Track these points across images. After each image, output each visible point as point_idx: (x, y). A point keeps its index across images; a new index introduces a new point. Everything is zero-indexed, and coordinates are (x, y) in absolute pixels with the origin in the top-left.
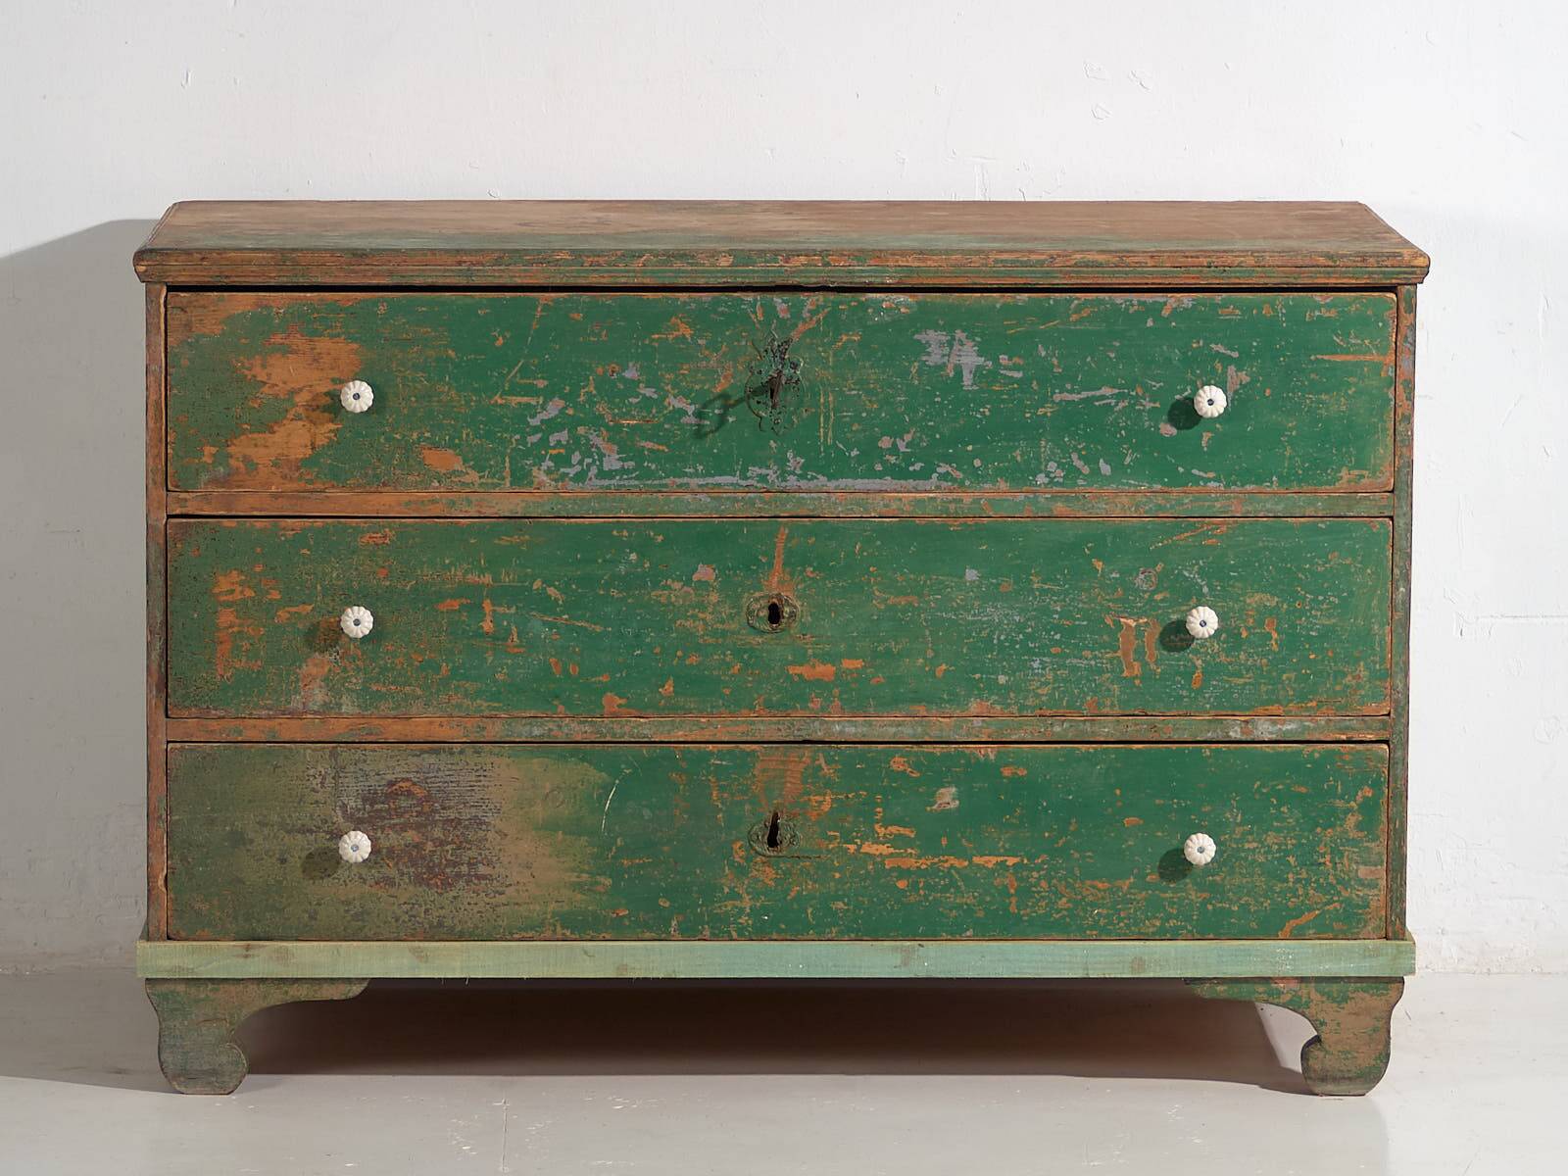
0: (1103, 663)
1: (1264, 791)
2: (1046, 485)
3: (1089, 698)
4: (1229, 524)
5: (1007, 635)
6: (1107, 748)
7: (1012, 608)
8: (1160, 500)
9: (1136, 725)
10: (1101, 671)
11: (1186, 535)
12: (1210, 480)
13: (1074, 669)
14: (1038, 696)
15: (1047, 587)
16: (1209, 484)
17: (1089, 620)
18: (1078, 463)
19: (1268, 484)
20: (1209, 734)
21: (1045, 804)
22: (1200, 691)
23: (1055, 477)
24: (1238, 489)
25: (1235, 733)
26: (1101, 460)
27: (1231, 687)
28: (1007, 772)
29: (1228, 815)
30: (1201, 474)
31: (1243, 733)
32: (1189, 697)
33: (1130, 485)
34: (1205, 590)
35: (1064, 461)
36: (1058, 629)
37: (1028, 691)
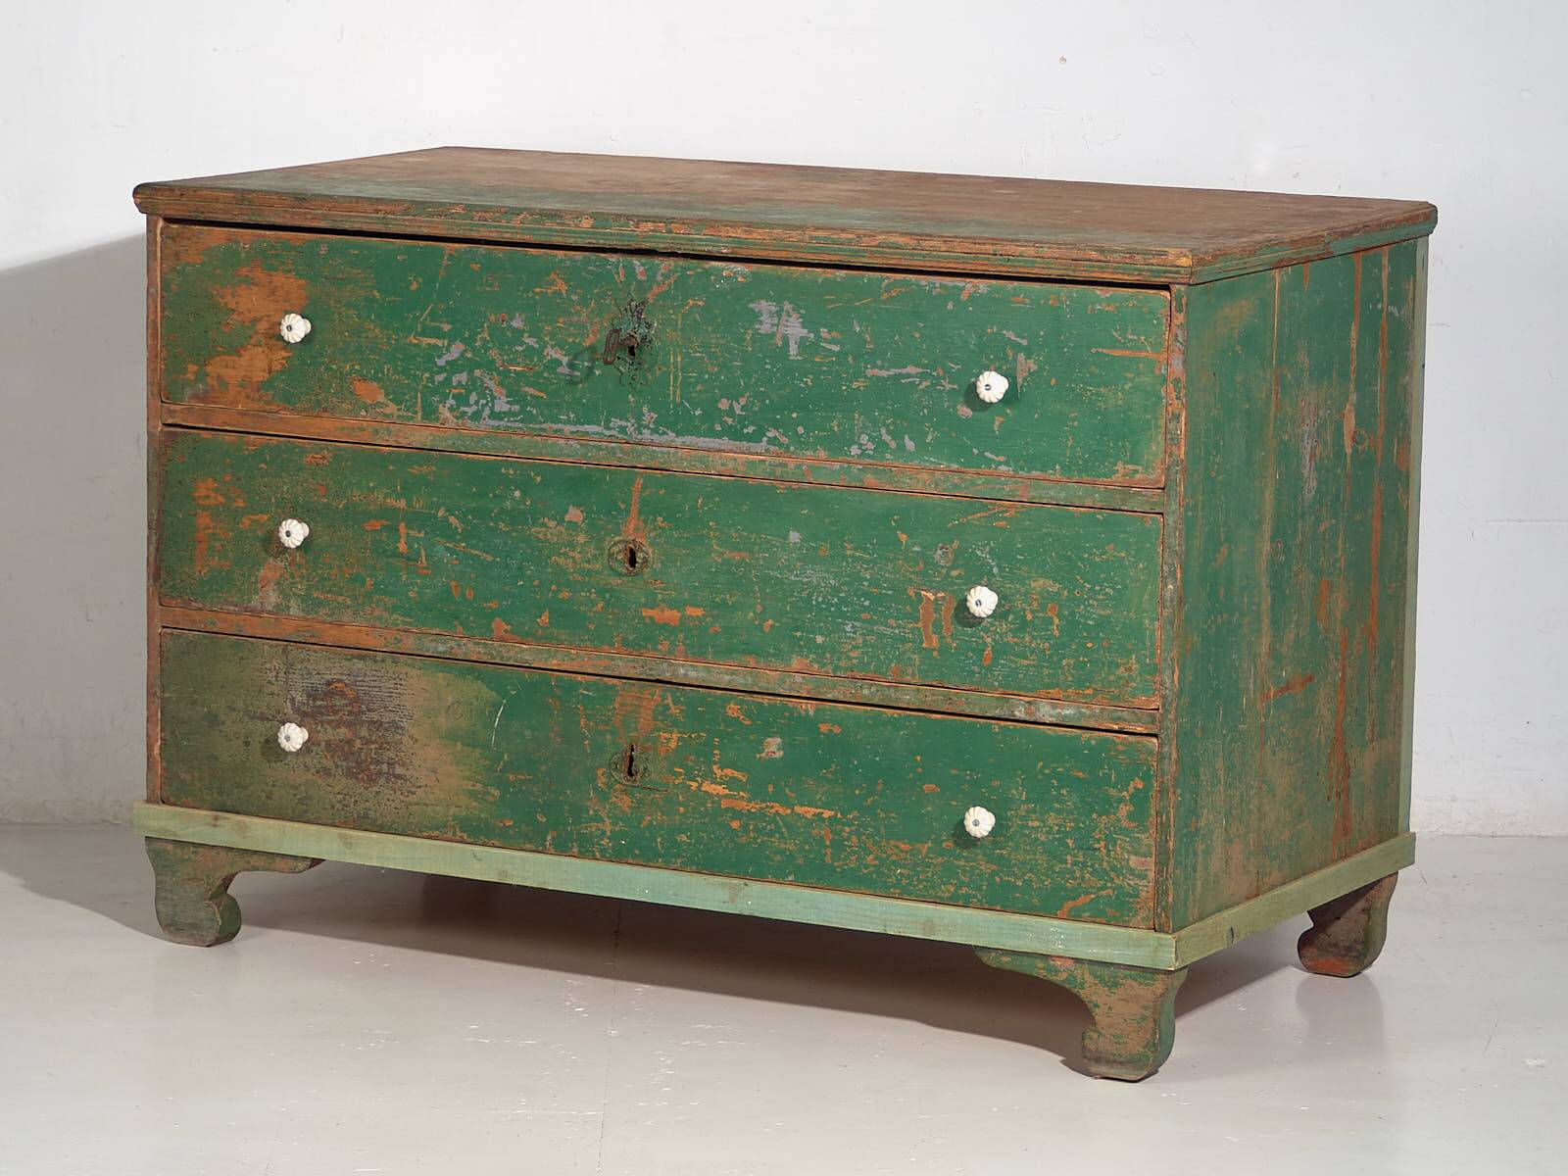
0: (905, 633)
1: (1047, 772)
2: (859, 456)
3: (893, 665)
4: (1017, 508)
5: (824, 597)
6: (910, 715)
7: (827, 571)
8: (956, 478)
9: (933, 695)
10: (904, 641)
11: (979, 515)
12: (1000, 463)
13: (881, 636)
14: (850, 658)
15: (858, 554)
16: (1000, 467)
17: (894, 590)
18: (887, 438)
19: (1052, 472)
20: (997, 712)
21: (856, 763)
22: (989, 669)
23: (867, 449)
24: (1025, 475)
25: (1020, 714)
26: (906, 437)
27: (1017, 668)
28: (824, 728)
29: (1014, 792)
30: (993, 457)
31: (1026, 713)
32: (979, 673)
33: (931, 463)
34: (995, 570)
35: (874, 434)
36: (867, 596)
37: (841, 652)
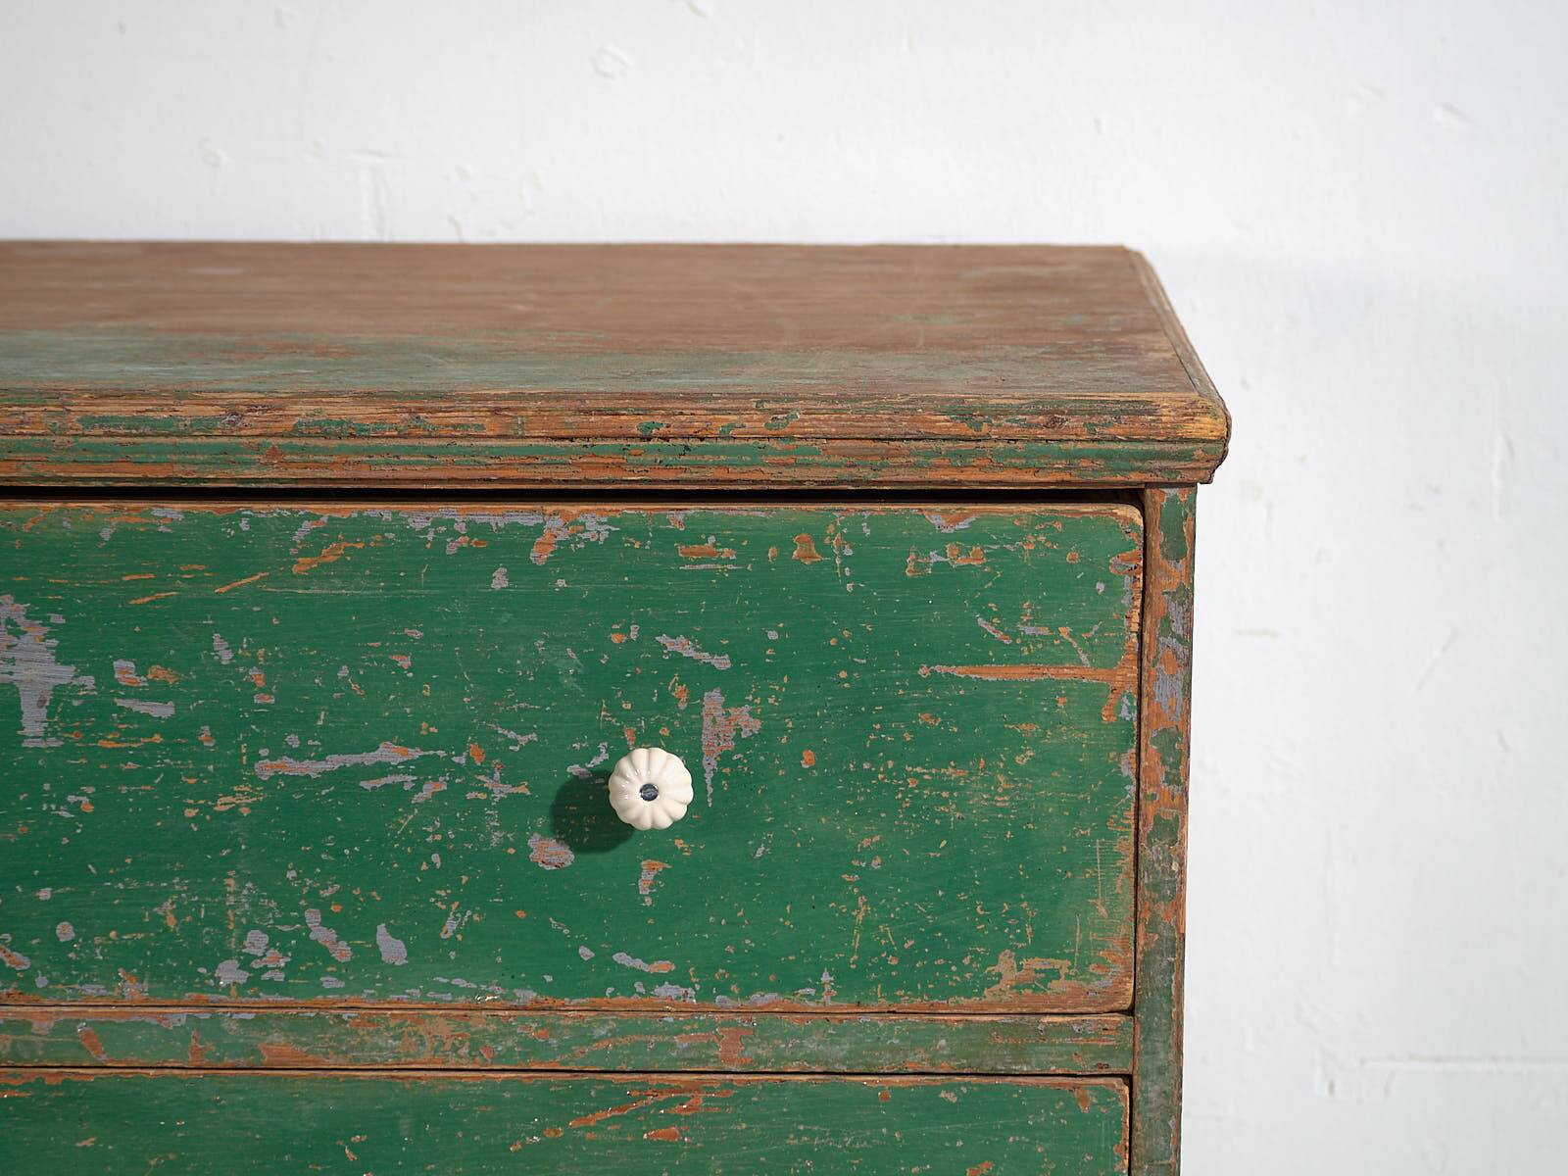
2: (242, 989)
4: (711, 1089)
8: (533, 1027)
11: (600, 1115)
16: (658, 990)
18: (322, 935)
19: (812, 992)
23: (265, 969)
24: (730, 1003)
26: (381, 928)
30: (638, 963)
33: (457, 991)
35: (286, 929)
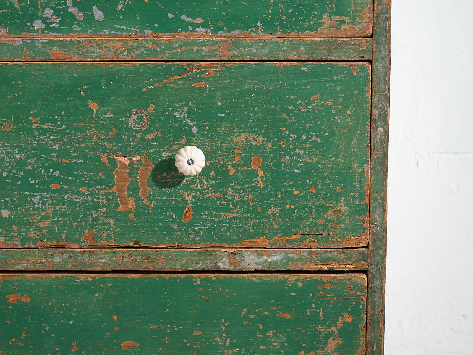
0: (98, 198)
1: (252, 317)
2: (43, 31)
3: (86, 231)
4: (216, 67)
5: (9, 172)
6: (104, 277)
7: (12, 146)
8: (150, 44)
9: (131, 256)
10: (97, 206)
11: (176, 78)
12: (198, 25)
13: (72, 204)
14: (39, 229)
15: (45, 127)
16: (197, 29)
17: (85, 159)
18: (73, 10)
19: (254, 29)
20: (199, 265)
21: (47, 328)
22: (190, 225)
23: (51, 23)
24: (224, 34)
25: (223, 265)
26: (95, 7)
27: (219, 221)
28: (12, 299)
29: (218, 339)
30: (190, 19)
31: (230, 263)
32: (180, 230)
33: (122, 30)
34: (195, 130)
35: (59, 7)
36: (56, 166)
37: (28, 224)
